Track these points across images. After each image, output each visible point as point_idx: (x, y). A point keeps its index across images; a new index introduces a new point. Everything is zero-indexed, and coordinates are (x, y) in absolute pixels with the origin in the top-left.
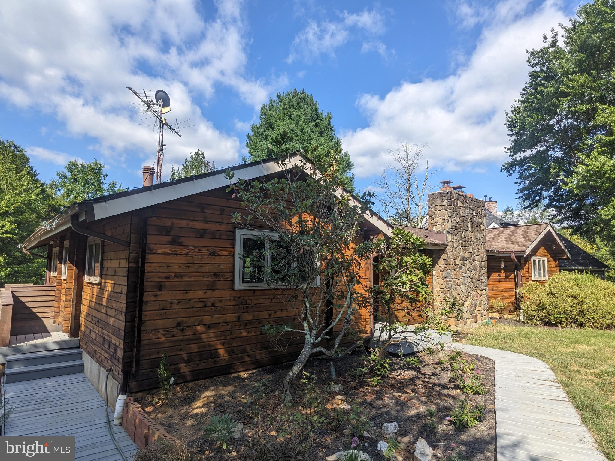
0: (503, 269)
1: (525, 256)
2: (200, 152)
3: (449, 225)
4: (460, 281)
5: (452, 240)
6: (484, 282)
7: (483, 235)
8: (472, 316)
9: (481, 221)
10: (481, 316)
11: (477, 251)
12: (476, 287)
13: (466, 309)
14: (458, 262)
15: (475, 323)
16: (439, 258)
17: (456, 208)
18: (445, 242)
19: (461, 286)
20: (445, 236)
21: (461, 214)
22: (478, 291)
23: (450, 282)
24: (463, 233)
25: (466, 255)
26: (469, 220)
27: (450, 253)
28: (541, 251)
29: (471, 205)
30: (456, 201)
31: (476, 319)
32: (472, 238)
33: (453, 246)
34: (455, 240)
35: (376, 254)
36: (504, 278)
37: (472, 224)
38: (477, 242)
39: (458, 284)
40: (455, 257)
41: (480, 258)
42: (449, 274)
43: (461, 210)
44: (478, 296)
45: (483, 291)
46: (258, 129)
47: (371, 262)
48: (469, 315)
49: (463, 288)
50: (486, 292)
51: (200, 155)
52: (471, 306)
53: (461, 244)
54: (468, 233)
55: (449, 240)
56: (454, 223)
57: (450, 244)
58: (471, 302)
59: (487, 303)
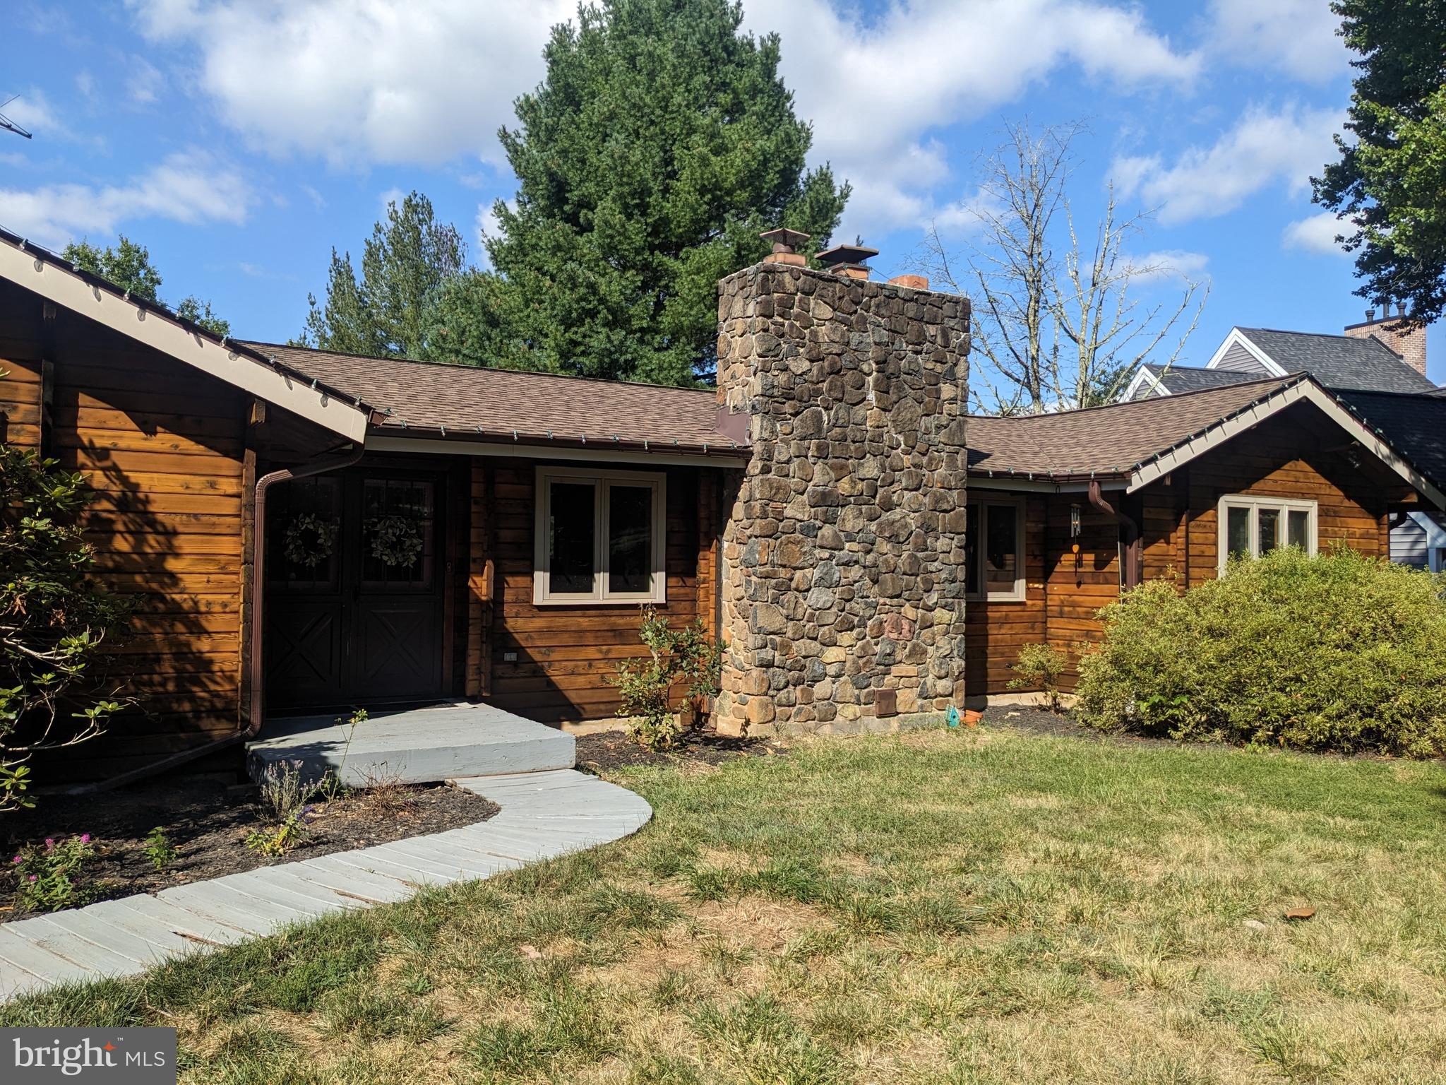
0: (1079, 540)
1: (1128, 492)
2: (418, 199)
3: (757, 384)
4: (804, 576)
5: (766, 435)
6: (946, 580)
7: (953, 417)
8: (868, 694)
9: (939, 368)
10: (920, 696)
11: (910, 473)
12: (898, 596)
13: (832, 670)
14: (797, 510)
15: (880, 716)
16: (735, 498)
17: (798, 324)
18: (748, 442)
19: (807, 590)
20: (749, 422)
21: (824, 347)
22: (909, 611)
23: (754, 578)
24: (832, 413)
25: (844, 486)
26: (865, 368)
27: (756, 481)
28: (1287, 476)
29: (883, 311)
30: (800, 300)
31: (886, 706)
32: (885, 429)
33: (768, 457)
34: (781, 436)
35: (284, 474)
36: (1093, 570)
37: (889, 378)
38: (910, 443)
39: (793, 585)
40: (778, 494)
41: (926, 500)
42: (751, 551)
43: (824, 331)
44: (906, 627)
45: (938, 612)
46: (535, 111)
47: (259, 499)
48: (851, 691)
49: (819, 597)
50: (955, 615)
51: (418, 208)
52: (861, 662)
53: (819, 448)
54: (860, 411)
55: (756, 436)
56: (783, 378)
57: (758, 448)
58: (863, 648)
59: (955, 652)
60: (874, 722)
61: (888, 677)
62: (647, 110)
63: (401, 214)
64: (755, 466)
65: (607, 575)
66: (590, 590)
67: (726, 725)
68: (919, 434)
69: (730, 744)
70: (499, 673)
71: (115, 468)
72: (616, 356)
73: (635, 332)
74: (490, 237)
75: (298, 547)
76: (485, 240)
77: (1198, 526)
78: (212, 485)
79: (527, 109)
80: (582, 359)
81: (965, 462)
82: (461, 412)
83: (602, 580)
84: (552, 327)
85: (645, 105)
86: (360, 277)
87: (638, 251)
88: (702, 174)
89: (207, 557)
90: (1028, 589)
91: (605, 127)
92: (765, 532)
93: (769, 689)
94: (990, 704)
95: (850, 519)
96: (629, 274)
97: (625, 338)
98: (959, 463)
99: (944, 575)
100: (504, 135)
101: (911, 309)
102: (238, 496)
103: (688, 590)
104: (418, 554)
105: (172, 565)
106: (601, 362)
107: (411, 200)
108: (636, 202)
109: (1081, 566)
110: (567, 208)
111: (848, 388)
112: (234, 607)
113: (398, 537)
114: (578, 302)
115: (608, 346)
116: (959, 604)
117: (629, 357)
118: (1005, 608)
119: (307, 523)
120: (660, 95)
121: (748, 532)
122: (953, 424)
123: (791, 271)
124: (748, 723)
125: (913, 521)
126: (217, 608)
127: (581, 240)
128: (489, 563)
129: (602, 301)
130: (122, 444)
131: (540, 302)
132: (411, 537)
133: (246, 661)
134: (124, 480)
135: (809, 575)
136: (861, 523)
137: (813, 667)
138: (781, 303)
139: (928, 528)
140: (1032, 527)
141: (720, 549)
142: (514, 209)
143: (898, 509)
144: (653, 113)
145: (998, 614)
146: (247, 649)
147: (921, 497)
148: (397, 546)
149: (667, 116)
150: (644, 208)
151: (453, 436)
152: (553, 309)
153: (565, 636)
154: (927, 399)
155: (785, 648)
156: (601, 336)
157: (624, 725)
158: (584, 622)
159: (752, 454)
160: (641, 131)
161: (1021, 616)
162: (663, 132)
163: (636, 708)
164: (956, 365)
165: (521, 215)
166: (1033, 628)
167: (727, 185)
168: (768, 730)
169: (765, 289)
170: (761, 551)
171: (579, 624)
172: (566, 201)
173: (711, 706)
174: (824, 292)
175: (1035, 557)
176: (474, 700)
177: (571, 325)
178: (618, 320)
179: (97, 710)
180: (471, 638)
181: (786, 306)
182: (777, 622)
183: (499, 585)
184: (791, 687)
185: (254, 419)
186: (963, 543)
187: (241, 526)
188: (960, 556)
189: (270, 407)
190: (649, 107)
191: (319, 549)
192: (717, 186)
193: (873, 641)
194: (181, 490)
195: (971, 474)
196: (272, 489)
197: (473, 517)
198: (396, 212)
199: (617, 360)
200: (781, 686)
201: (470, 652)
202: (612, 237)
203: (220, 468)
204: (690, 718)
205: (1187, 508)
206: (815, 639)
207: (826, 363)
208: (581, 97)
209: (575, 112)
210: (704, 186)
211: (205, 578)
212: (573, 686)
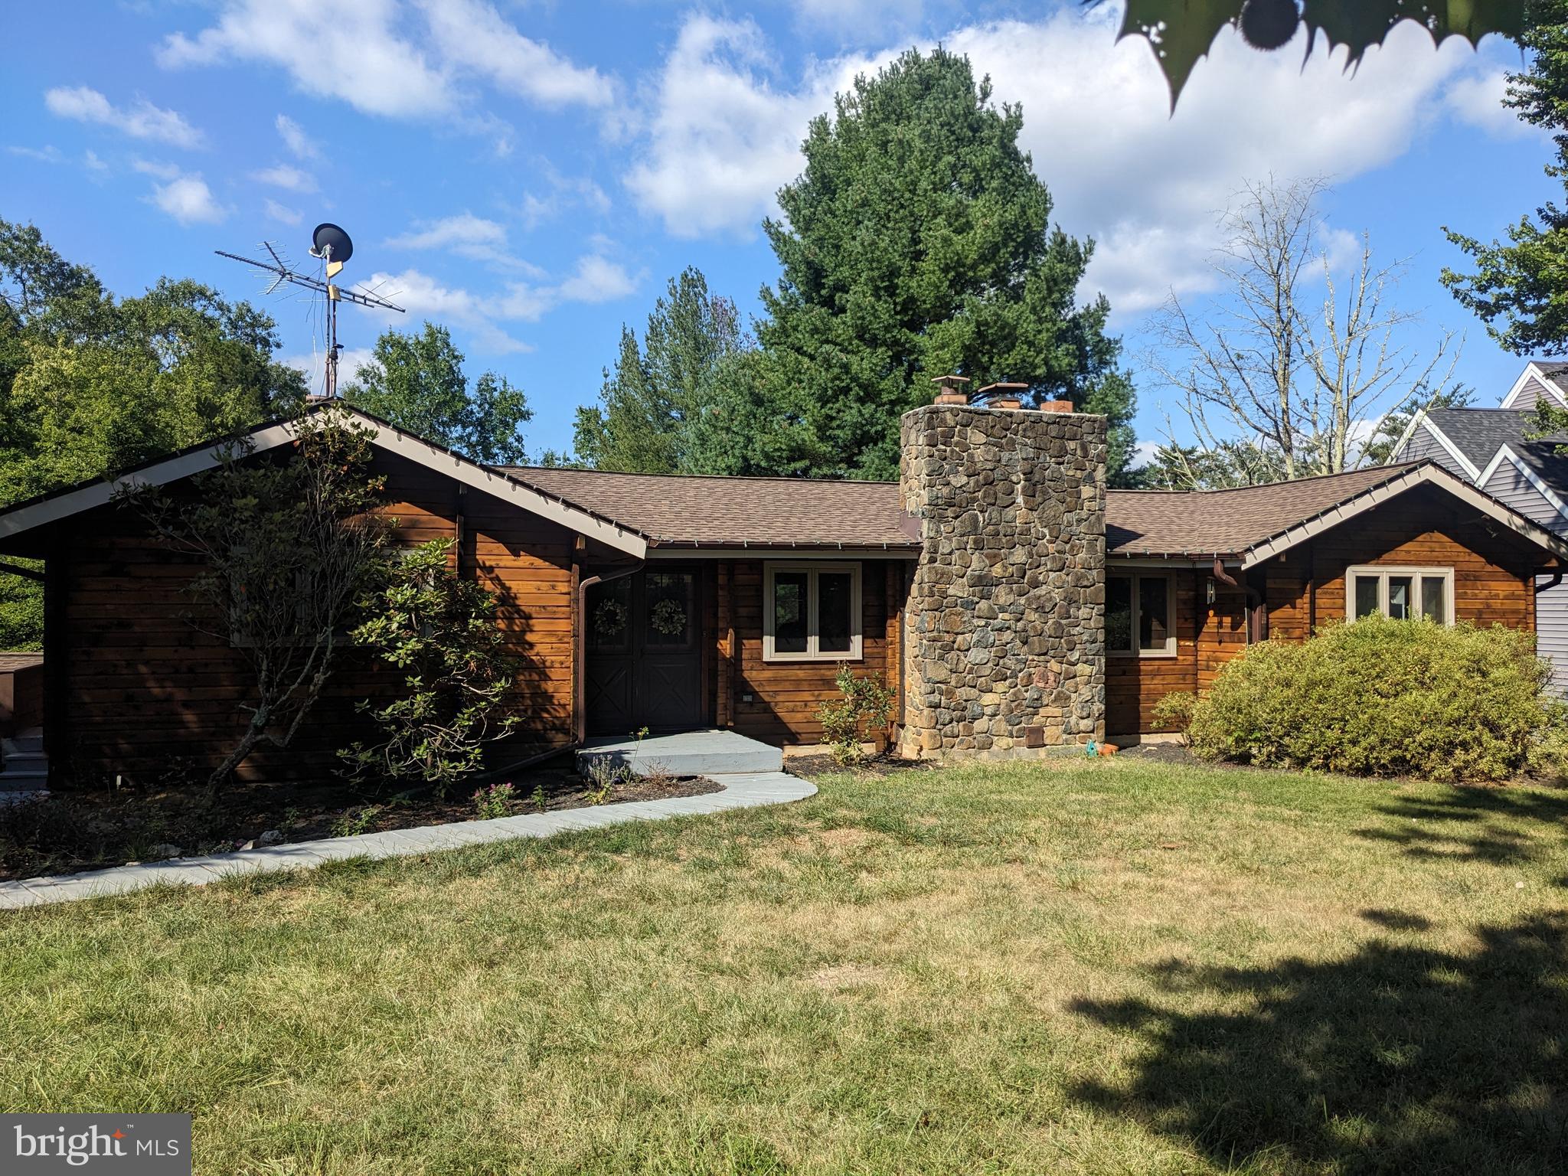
0: (1216, 606)
1: (1244, 569)
2: (692, 273)
3: (925, 495)
4: (965, 639)
5: (932, 534)
6: (1087, 641)
7: (1092, 512)
8: (1019, 730)
9: (1079, 474)
10: (1065, 732)
11: (1054, 558)
12: (1045, 654)
13: (988, 711)
14: (958, 589)
15: (1030, 747)
16: (912, 581)
17: (957, 449)
18: (920, 540)
19: (968, 650)
20: (920, 525)
21: (979, 465)
22: (1054, 666)
23: (924, 641)
24: (987, 515)
25: (997, 570)
26: (1014, 478)
27: (925, 568)
28: (1422, 546)
29: (1029, 434)
30: (959, 431)
31: (1035, 739)
32: (1032, 525)
33: (934, 550)
34: (944, 535)
35: (596, 579)
36: (1229, 631)
37: (1035, 485)
38: (1054, 534)
39: (956, 646)
40: (943, 578)
41: (1069, 578)
42: (922, 621)
43: (979, 454)
44: (1052, 678)
45: (1080, 666)
46: (794, 200)
47: (582, 596)
48: (1004, 727)
49: (976, 655)
50: (1095, 669)
51: (693, 283)
52: (1013, 705)
53: (975, 542)
54: (1010, 512)
55: (925, 535)
56: (945, 491)
57: (926, 544)
58: (1015, 694)
59: (1096, 698)
60: (1025, 751)
61: (1036, 717)
62: (896, 195)
63: (679, 289)
64: (924, 557)
65: (817, 638)
66: (805, 650)
67: (908, 752)
68: (1062, 527)
69: (908, 763)
70: (740, 710)
71: (497, 578)
72: (866, 428)
73: (883, 405)
74: (757, 319)
75: (603, 622)
76: (753, 322)
77: (1325, 593)
78: (553, 587)
79: (788, 198)
80: (837, 432)
81: (1104, 547)
82: (710, 525)
83: (813, 641)
84: (811, 404)
85: (895, 189)
86: (643, 349)
87: (888, 329)
88: (945, 254)
89: (551, 633)
90: (1178, 646)
91: (858, 213)
92: (932, 607)
93: (937, 724)
94: (1142, 741)
95: (1002, 594)
96: (880, 350)
97: (876, 411)
98: (1098, 548)
99: (1085, 638)
100: (768, 225)
101: (1054, 430)
102: (569, 594)
103: (880, 650)
104: (683, 625)
105: (530, 637)
106: (854, 434)
107: (686, 276)
108: (887, 284)
109: (1221, 627)
110: (823, 292)
111: (1000, 495)
112: (567, 664)
113: (670, 614)
114: (832, 381)
115: (860, 419)
116: (1099, 660)
117: (879, 428)
118: (1157, 663)
119: (609, 606)
120: (908, 179)
121: (920, 607)
122: (1093, 518)
123: (951, 410)
124: (921, 749)
125: (1057, 596)
126: (557, 665)
127: (836, 321)
128: (731, 631)
129: (855, 379)
130: (502, 564)
131: (800, 381)
132: (679, 612)
133: (575, 698)
134: (503, 586)
135: (969, 639)
136: (1011, 598)
137: (973, 709)
138: (943, 434)
139: (1070, 601)
140: (1182, 594)
141: (902, 619)
142: (777, 293)
143: (1044, 587)
144: (902, 197)
145: (1151, 668)
146: (575, 691)
147: (1064, 577)
148: (669, 620)
149: (915, 199)
150: (892, 290)
151: (704, 546)
152: (810, 388)
153: (787, 683)
154: (1069, 499)
155: (950, 694)
156: (853, 411)
157: (828, 750)
158: (801, 674)
159: (922, 548)
160: (892, 214)
161: (1173, 670)
162: (912, 214)
163: (835, 735)
164: (1094, 471)
165: (784, 298)
166: (1184, 679)
167: (969, 262)
168: (936, 754)
169: (930, 425)
170: (928, 620)
171: (797, 675)
172: (823, 286)
173: (898, 737)
174: (979, 424)
175: (1186, 619)
176: (722, 728)
177: (828, 402)
178: (869, 394)
179: (510, 721)
180: (720, 684)
181: (947, 438)
182: (943, 674)
183: (738, 646)
184: (955, 724)
185: (578, 547)
186: (1102, 612)
187: (571, 613)
188: (1099, 622)
189: (588, 539)
190: (899, 191)
191: (616, 623)
192: (960, 263)
193: (1023, 689)
194: (535, 591)
195: (1108, 556)
196: (589, 589)
197: (720, 598)
198: (675, 287)
199: (869, 431)
200: (946, 722)
201: (720, 694)
202: (863, 318)
203: (557, 576)
204: (883, 745)
205: (1311, 578)
206: (975, 687)
207: (981, 477)
208: (837, 185)
209: (831, 200)
210: (947, 264)
211: (550, 646)
212: (793, 720)
